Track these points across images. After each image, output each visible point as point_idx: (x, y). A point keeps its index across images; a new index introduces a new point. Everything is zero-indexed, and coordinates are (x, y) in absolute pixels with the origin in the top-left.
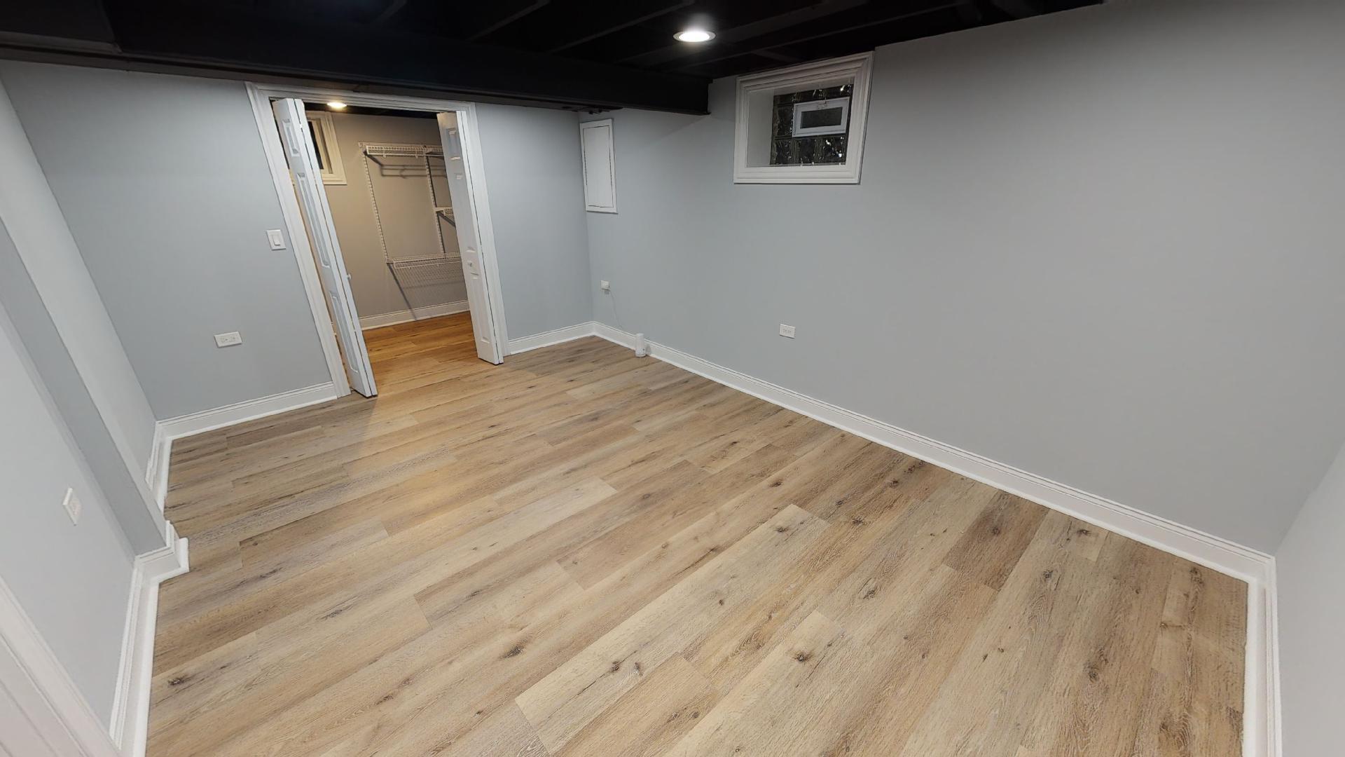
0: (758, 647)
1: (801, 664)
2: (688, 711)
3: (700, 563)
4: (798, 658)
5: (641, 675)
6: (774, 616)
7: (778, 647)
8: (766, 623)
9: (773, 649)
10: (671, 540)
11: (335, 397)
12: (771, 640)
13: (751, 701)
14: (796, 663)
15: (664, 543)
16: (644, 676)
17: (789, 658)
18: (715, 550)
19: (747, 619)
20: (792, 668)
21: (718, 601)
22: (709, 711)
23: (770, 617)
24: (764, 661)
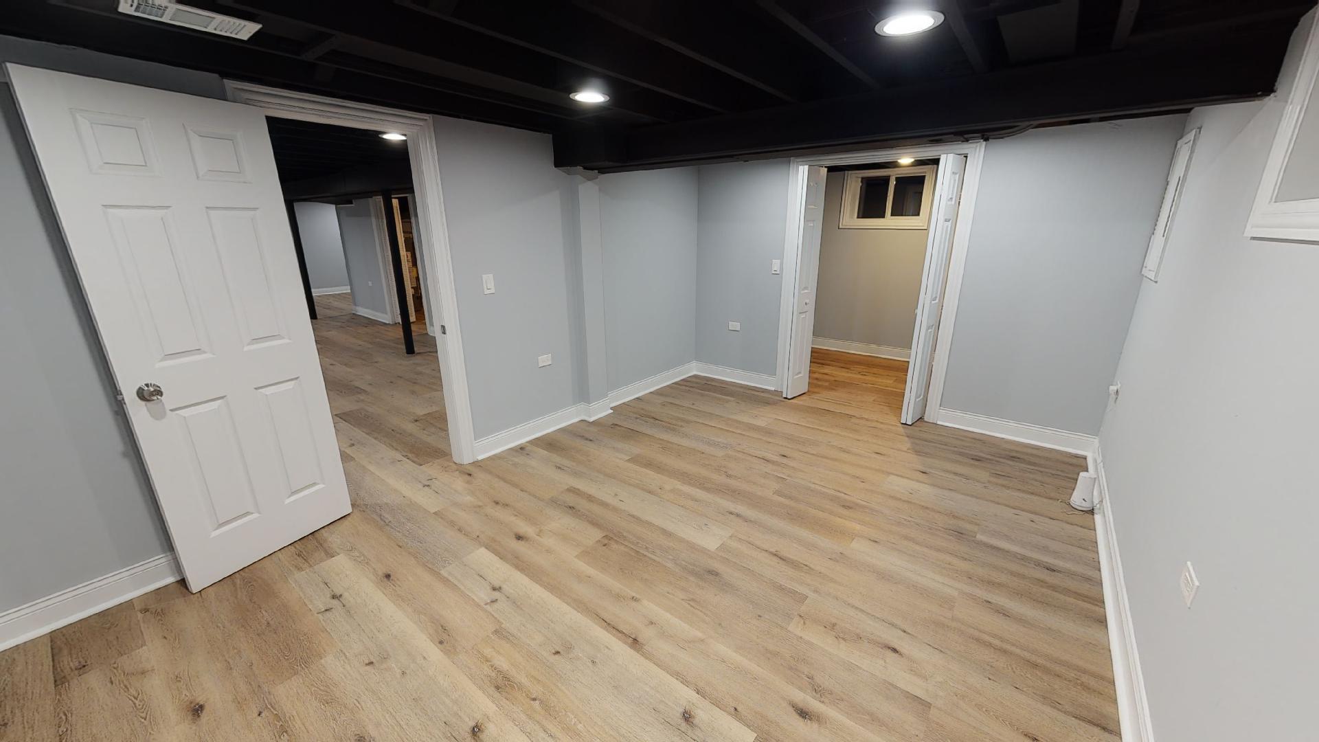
0: (497, 688)
1: (468, 729)
2: (448, 637)
3: (614, 632)
4: (477, 726)
5: (486, 604)
6: (536, 704)
7: (494, 706)
8: (527, 695)
9: (493, 702)
10: (645, 602)
11: (773, 389)
12: (504, 700)
13: (442, 682)
14: (472, 724)
15: (638, 596)
16: (485, 607)
17: (478, 716)
18: (635, 643)
19: (532, 676)
20: (467, 719)
21: (558, 649)
22: (442, 651)
23: (534, 699)
24: (480, 693)
